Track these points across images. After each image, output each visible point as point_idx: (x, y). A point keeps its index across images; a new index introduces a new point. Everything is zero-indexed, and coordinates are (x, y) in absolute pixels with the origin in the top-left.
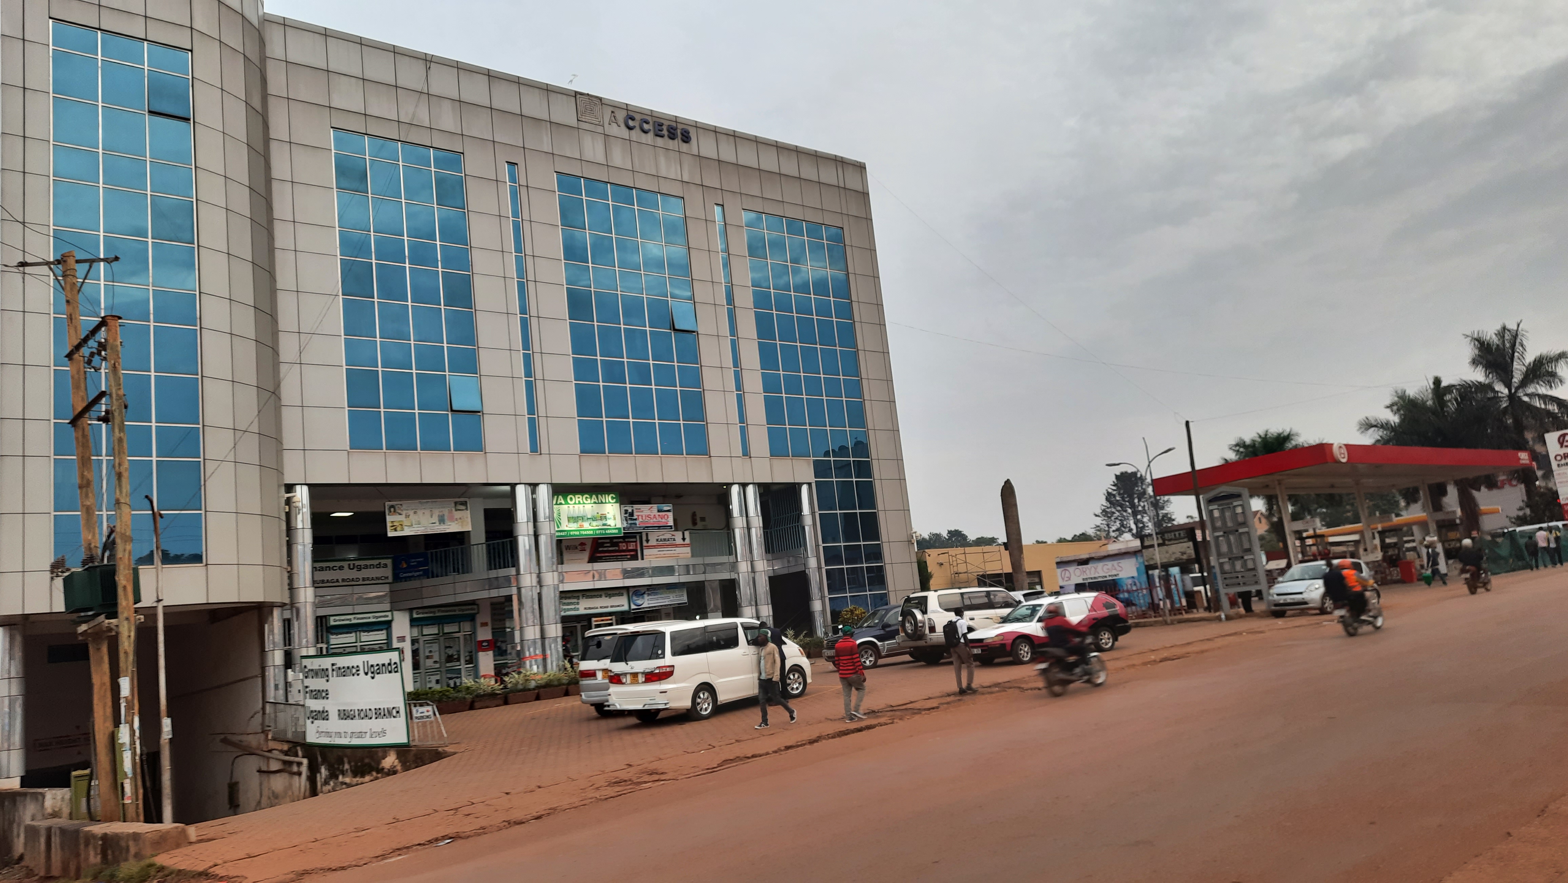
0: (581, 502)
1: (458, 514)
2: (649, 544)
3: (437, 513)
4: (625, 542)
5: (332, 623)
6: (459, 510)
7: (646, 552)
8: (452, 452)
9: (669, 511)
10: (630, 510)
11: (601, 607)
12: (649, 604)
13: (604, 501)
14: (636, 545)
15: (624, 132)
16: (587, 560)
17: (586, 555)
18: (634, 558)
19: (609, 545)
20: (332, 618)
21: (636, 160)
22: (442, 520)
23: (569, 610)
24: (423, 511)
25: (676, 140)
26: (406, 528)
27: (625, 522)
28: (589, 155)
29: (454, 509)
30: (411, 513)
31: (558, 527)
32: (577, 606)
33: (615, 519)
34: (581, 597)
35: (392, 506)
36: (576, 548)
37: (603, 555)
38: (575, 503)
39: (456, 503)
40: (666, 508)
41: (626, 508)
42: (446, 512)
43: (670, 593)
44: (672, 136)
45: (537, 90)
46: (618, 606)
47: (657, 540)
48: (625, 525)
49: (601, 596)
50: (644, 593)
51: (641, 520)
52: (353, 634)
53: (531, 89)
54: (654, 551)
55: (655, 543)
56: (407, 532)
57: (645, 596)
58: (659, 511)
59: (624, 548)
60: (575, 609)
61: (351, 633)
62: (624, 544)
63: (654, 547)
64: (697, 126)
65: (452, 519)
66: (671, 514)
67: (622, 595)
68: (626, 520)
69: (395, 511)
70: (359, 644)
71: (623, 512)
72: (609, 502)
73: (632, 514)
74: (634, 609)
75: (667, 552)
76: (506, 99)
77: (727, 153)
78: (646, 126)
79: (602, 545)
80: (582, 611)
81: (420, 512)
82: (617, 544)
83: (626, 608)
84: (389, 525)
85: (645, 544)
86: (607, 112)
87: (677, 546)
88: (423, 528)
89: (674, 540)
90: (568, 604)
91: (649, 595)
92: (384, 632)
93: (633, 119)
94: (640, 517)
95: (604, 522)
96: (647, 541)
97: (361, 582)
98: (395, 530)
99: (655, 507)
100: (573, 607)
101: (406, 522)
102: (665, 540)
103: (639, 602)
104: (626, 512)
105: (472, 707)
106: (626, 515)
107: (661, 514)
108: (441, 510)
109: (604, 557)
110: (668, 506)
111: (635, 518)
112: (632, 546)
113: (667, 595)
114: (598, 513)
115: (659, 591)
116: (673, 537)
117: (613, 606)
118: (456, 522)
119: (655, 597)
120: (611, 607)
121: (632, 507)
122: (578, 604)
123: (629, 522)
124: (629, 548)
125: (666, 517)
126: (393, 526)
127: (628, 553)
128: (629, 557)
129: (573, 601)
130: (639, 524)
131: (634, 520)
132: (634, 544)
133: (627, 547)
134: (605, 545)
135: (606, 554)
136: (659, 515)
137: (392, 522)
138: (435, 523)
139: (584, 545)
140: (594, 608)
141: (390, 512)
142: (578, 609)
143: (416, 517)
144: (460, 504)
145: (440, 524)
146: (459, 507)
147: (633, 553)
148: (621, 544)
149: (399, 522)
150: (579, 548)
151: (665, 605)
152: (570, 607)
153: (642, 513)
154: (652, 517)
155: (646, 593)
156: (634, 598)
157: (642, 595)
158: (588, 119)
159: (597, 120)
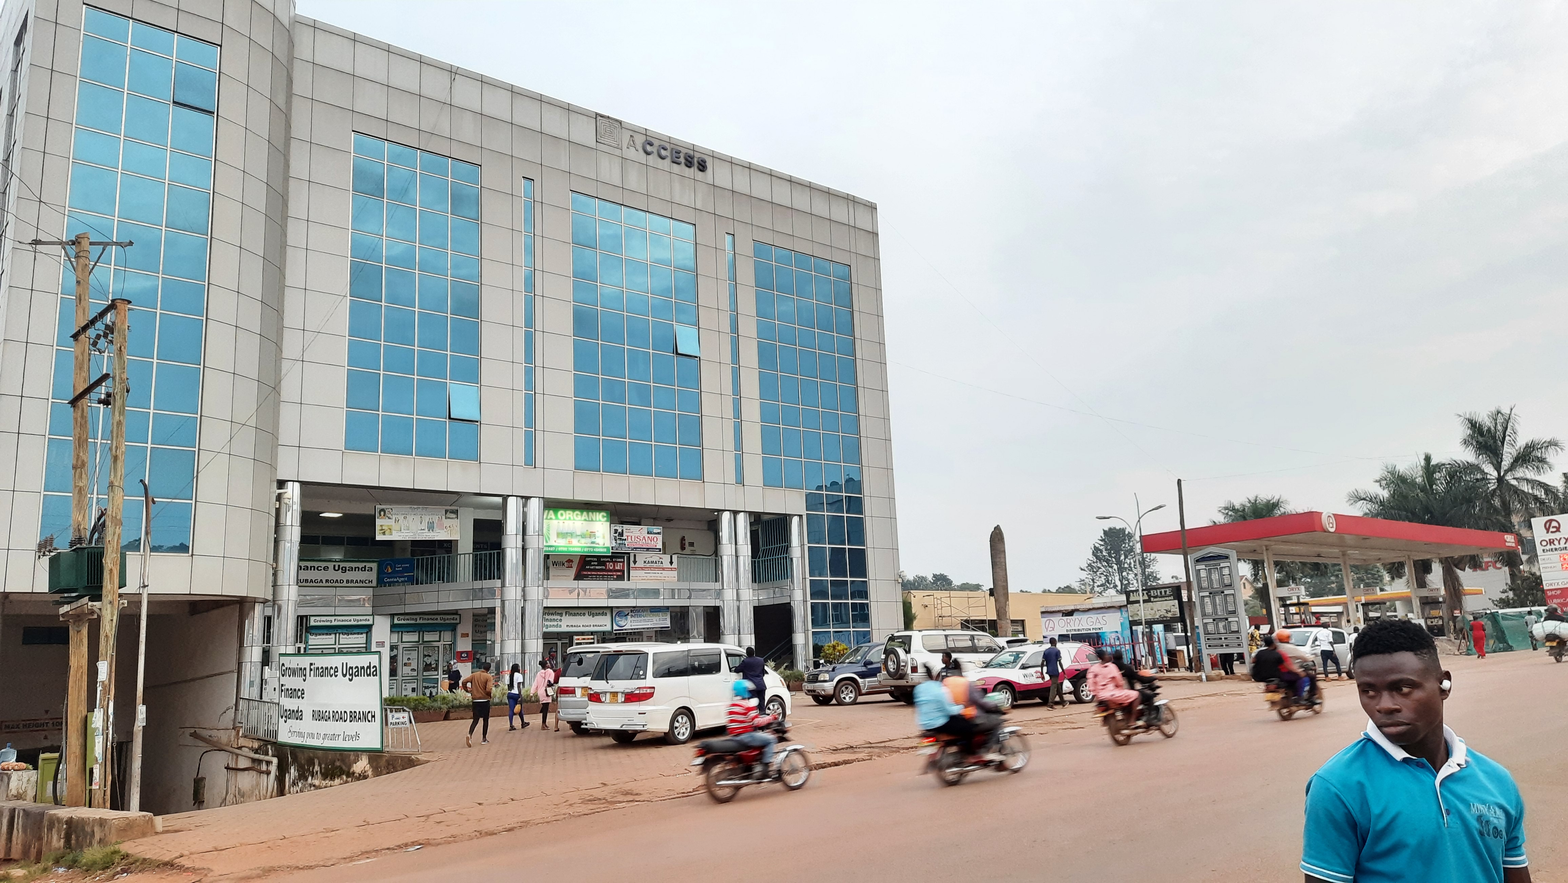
0: (572, 518)
1: (447, 522)
2: (636, 566)
3: (427, 519)
4: (612, 562)
5: (312, 623)
6: (449, 518)
7: (632, 573)
8: (447, 459)
9: (659, 533)
10: (620, 530)
11: (583, 626)
12: (631, 626)
13: (594, 519)
14: (624, 565)
15: (642, 157)
16: (573, 577)
17: (572, 572)
18: (621, 578)
19: (596, 563)
20: (312, 619)
21: (651, 185)
22: (431, 527)
23: (551, 626)
24: (413, 517)
25: (693, 168)
26: (394, 532)
27: (614, 542)
28: (605, 176)
29: (444, 517)
30: (401, 518)
31: (547, 542)
32: (559, 623)
33: (603, 538)
34: (564, 614)
35: (383, 510)
36: (563, 564)
37: (589, 573)
38: (565, 519)
39: (446, 511)
40: (655, 531)
41: (616, 528)
42: (435, 519)
43: (653, 615)
44: (689, 164)
45: (558, 109)
46: (601, 626)
47: (645, 562)
48: (614, 544)
49: (584, 614)
50: (628, 614)
51: (630, 540)
52: (333, 636)
53: (553, 108)
54: (641, 573)
55: (642, 565)
56: (395, 536)
57: (629, 617)
58: (648, 533)
59: (611, 568)
60: (557, 626)
61: (330, 634)
62: (611, 564)
63: (642, 568)
64: (714, 156)
65: (441, 527)
66: (660, 537)
67: (606, 615)
68: (616, 540)
69: (384, 515)
70: (337, 646)
71: (613, 531)
72: (600, 521)
73: (621, 534)
74: (615, 630)
75: (652, 574)
76: (527, 116)
77: (742, 184)
78: (663, 153)
79: (589, 563)
80: (564, 629)
81: (410, 518)
82: (604, 563)
83: (608, 628)
84: (378, 528)
85: (632, 565)
87: (664, 569)
88: (412, 534)
89: (662, 563)
90: (551, 620)
91: (632, 616)
92: (364, 635)
93: (651, 144)
94: (629, 538)
95: (593, 540)
96: (635, 562)
97: (345, 584)
98: (384, 533)
99: (645, 529)
100: (555, 623)
101: (395, 526)
102: (652, 562)
103: (622, 623)
104: (616, 531)
105: (446, 718)
106: (615, 535)
107: (650, 536)
108: (431, 517)
109: (590, 575)
110: (658, 529)
111: (624, 538)
112: (619, 566)
113: (649, 618)
114: (587, 531)
115: (642, 613)
116: (661, 560)
117: (596, 626)
118: (445, 530)
119: (638, 619)
120: (593, 626)
121: (622, 527)
122: (561, 620)
123: (618, 542)
124: (616, 568)
125: (655, 539)
126: (382, 530)
127: (614, 573)
128: (615, 577)
129: (555, 617)
130: (628, 545)
131: (623, 540)
132: (621, 564)
133: (614, 567)
134: (592, 563)
135: (593, 573)
136: (648, 537)
137: (381, 526)
138: (424, 530)
139: (572, 561)
140: (577, 626)
141: (380, 515)
142: (561, 626)
143: (406, 523)
144: (450, 512)
145: (429, 531)
146: (449, 515)
147: (619, 573)
148: (608, 564)
149: (388, 526)
150: (566, 564)
151: (648, 628)
152: (552, 623)
153: (631, 534)
154: (641, 539)
155: (630, 614)
156: (617, 618)
157: (625, 616)
158: (607, 141)
159: (616, 143)
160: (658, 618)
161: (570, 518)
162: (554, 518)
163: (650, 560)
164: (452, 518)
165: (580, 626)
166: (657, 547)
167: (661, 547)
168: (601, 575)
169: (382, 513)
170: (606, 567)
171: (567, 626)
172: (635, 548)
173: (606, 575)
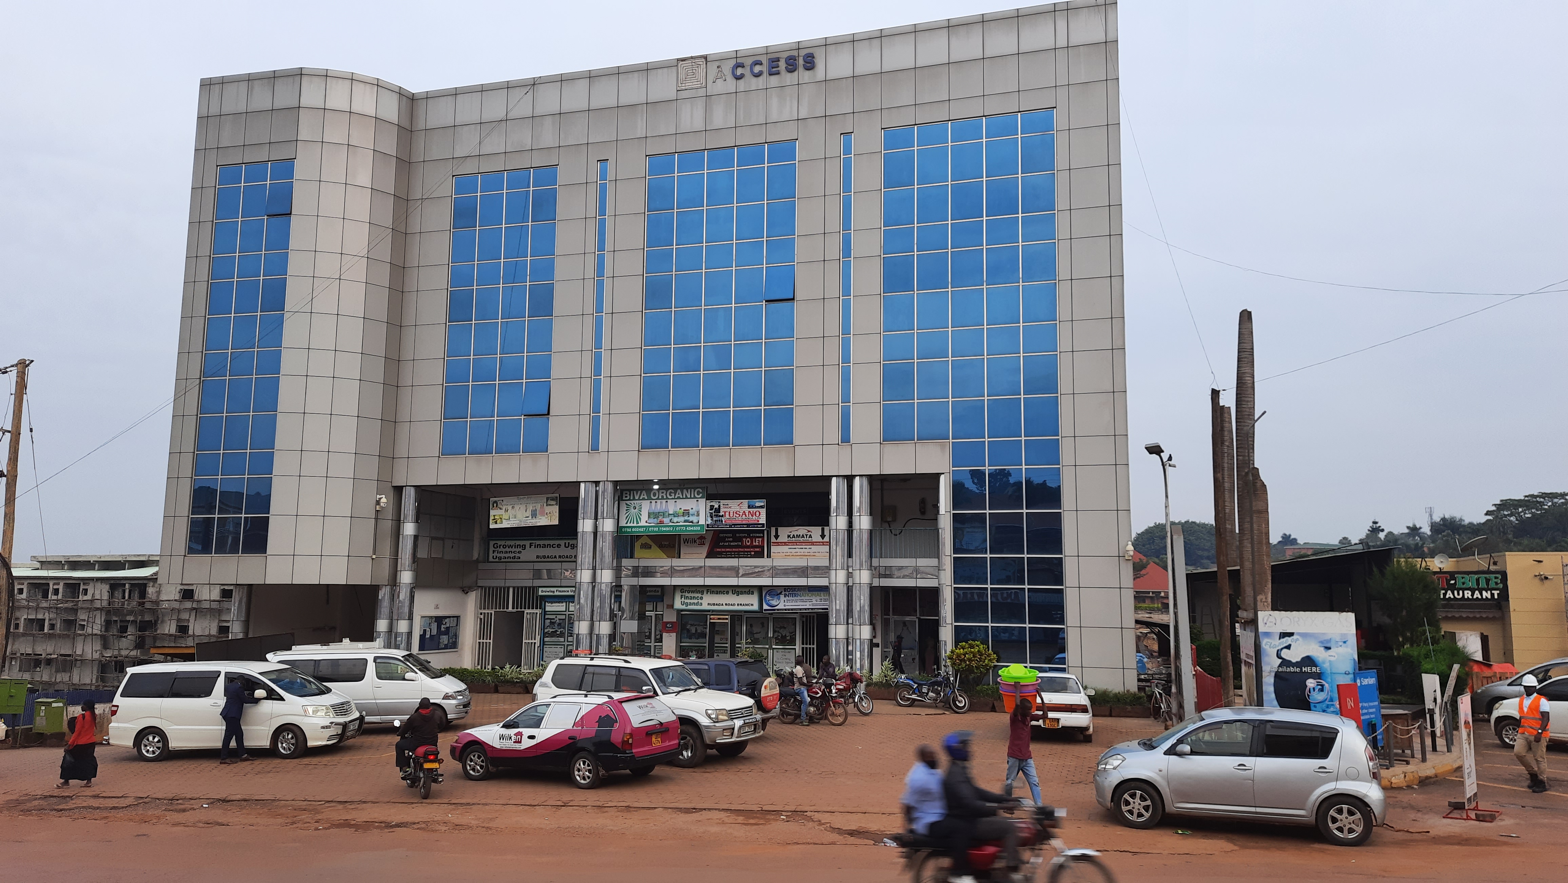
0: (665, 497)
1: (548, 509)
2: (778, 541)
3: (530, 508)
4: (750, 537)
5: (540, 593)
6: (550, 505)
7: (774, 549)
8: (521, 454)
9: (762, 507)
10: (716, 506)
11: (726, 604)
13: (689, 498)
14: (763, 541)
15: (731, 85)
16: (705, 555)
17: (704, 550)
18: (760, 555)
19: (731, 539)
20: (540, 589)
21: (741, 113)
22: (534, 515)
23: (691, 604)
24: (520, 506)
25: (796, 73)
26: (504, 521)
27: (709, 519)
28: (685, 126)
29: (545, 504)
30: (510, 507)
32: (700, 601)
33: (698, 515)
34: (705, 593)
35: (496, 502)
37: (723, 550)
38: (658, 499)
39: (547, 499)
40: (757, 504)
41: (712, 504)
42: (538, 506)
43: (812, 595)
44: (792, 66)
45: (636, 74)
46: (747, 605)
47: (789, 536)
48: (709, 522)
49: (728, 593)
50: (781, 593)
51: (727, 516)
52: (564, 604)
53: (630, 75)
54: (785, 549)
55: (786, 540)
56: (505, 525)
57: (782, 596)
58: (749, 507)
59: (748, 544)
60: (697, 604)
61: (562, 602)
62: (748, 539)
63: (785, 544)
64: (826, 44)
65: (543, 514)
66: (763, 511)
67: (753, 594)
68: (712, 517)
69: (497, 506)
70: (567, 613)
71: (708, 507)
72: (695, 497)
73: (718, 510)
74: (765, 610)
75: (799, 550)
76: (605, 96)
77: (868, 63)
78: (757, 69)
79: (723, 540)
80: (705, 607)
81: (517, 507)
82: (740, 539)
83: (756, 607)
84: (492, 518)
85: (773, 540)
86: (713, 68)
87: (813, 543)
88: (518, 522)
89: (810, 537)
90: (691, 598)
91: (785, 595)
93: (742, 66)
94: (727, 514)
95: (686, 518)
96: (777, 537)
98: (496, 523)
99: (745, 502)
100: (696, 601)
101: (505, 516)
102: (798, 536)
103: (774, 603)
104: (712, 507)
106: (710, 511)
107: (751, 510)
108: (534, 505)
109: (724, 552)
110: (761, 502)
111: (721, 514)
112: (757, 541)
113: (808, 598)
114: (680, 509)
115: (799, 593)
116: (809, 533)
117: (741, 605)
118: (546, 516)
119: (793, 599)
120: (738, 605)
121: (719, 502)
122: (702, 598)
123: (715, 519)
124: (754, 544)
125: (758, 513)
126: (495, 519)
127: (752, 550)
128: (753, 553)
129: (696, 595)
130: (725, 522)
131: (720, 516)
132: (760, 539)
133: (752, 542)
134: (727, 540)
135: (727, 550)
136: (749, 512)
137: (494, 516)
138: (528, 517)
139: (704, 538)
140: (719, 605)
141: (493, 507)
142: (701, 604)
143: (513, 512)
144: (552, 500)
145: (532, 518)
146: (550, 502)
147: (758, 550)
148: (744, 539)
149: (500, 515)
150: (697, 541)
151: (805, 609)
152: (692, 601)
153: (728, 510)
154: (741, 514)
155: (783, 593)
156: (767, 597)
157: (778, 595)
158: (689, 85)
159: (699, 83)
160: (818, 598)
161: (662, 496)
162: (646, 498)
163: (795, 533)
164: (553, 505)
165: (722, 605)
166: (760, 522)
167: (765, 522)
168: (736, 552)
169: (495, 505)
170: (742, 543)
171: (709, 604)
172: (733, 525)
173: (742, 552)
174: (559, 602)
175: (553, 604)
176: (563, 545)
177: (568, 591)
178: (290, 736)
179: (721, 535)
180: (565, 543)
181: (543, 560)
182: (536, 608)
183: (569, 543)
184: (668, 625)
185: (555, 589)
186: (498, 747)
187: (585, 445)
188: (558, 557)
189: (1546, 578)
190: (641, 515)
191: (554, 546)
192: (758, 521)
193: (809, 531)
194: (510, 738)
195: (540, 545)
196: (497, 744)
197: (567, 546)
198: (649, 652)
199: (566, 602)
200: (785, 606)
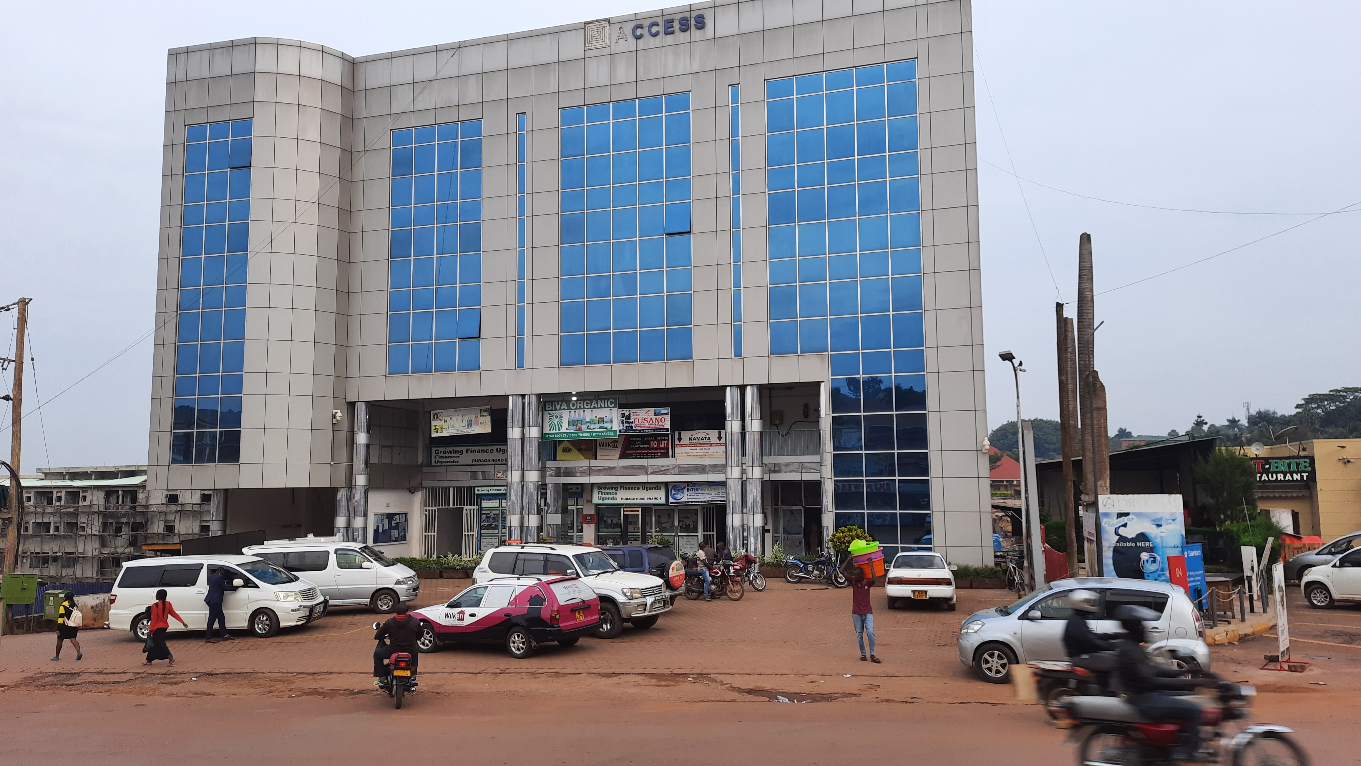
0: (582, 407)
1: (481, 419)
2: (681, 443)
3: (466, 418)
4: (656, 440)
5: (477, 492)
6: (483, 416)
7: (677, 450)
8: (457, 372)
9: (666, 414)
10: (627, 414)
11: (637, 499)
13: (603, 406)
14: (668, 444)
15: (631, 44)
16: (618, 456)
17: (617, 452)
18: (666, 455)
19: (640, 443)
20: (477, 489)
21: (641, 68)
22: (469, 425)
23: (606, 499)
24: (457, 417)
25: (689, 32)
26: (444, 430)
27: (621, 425)
28: (592, 81)
29: (479, 415)
30: (448, 419)
31: (559, 430)
32: (615, 496)
33: (612, 422)
34: (619, 489)
35: (436, 414)
36: (609, 445)
38: (576, 409)
39: (481, 411)
40: (662, 412)
41: (623, 412)
42: (473, 417)
43: (711, 489)
44: (685, 26)
45: (548, 37)
46: (655, 499)
47: (690, 439)
48: (621, 428)
49: (638, 489)
50: (684, 488)
51: (637, 423)
52: (498, 501)
53: (543, 38)
54: (687, 449)
55: (688, 442)
56: (445, 433)
57: (685, 491)
58: (655, 414)
59: (655, 446)
60: (612, 499)
61: (496, 500)
62: (655, 442)
63: (687, 445)
64: (713, 7)
65: (477, 423)
66: (668, 418)
67: (660, 489)
68: (623, 424)
69: (437, 418)
70: (500, 509)
71: (620, 415)
72: (608, 407)
73: (629, 418)
74: (671, 503)
75: (698, 450)
76: (521, 56)
78: (654, 29)
79: (634, 442)
80: (619, 501)
81: (454, 418)
82: (648, 442)
83: (663, 501)
84: (433, 428)
85: (677, 442)
86: (615, 29)
87: (711, 445)
88: (456, 431)
89: (709, 439)
90: (607, 494)
91: (688, 490)
93: (642, 27)
94: (637, 420)
95: (601, 425)
96: (680, 439)
98: (437, 432)
99: (652, 410)
100: (611, 496)
101: (445, 426)
102: (698, 439)
103: (679, 496)
104: (623, 415)
106: (622, 419)
107: (657, 417)
108: (469, 416)
109: (635, 453)
110: (666, 409)
111: (631, 421)
112: (663, 444)
113: (708, 492)
114: (596, 417)
115: (700, 487)
116: (708, 436)
117: (650, 499)
118: (480, 425)
119: (695, 492)
120: (648, 499)
121: (629, 411)
122: (616, 494)
123: (626, 425)
124: (660, 446)
125: (663, 420)
126: (436, 429)
127: (658, 451)
128: (659, 454)
129: (611, 491)
130: (635, 427)
131: (630, 423)
132: (666, 442)
133: (658, 445)
134: (636, 443)
135: (637, 451)
136: (656, 418)
137: (435, 426)
138: (464, 426)
139: (617, 442)
140: (631, 499)
141: (434, 418)
142: (616, 499)
143: (451, 422)
144: (484, 411)
145: (468, 427)
146: (483, 413)
147: (663, 451)
148: (652, 442)
149: (440, 425)
150: (611, 445)
151: (706, 501)
152: (608, 496)
153: (637, 417)
154: (649, 420)
155: (686, 488)
156: (673, 492)
157: (681, 489)
158: (595, 45)
159: (604, 43)
160: (717, 492)
161: (580, 406)
162: (566, 408)
163: (696, 436)
164: (485, 416)
165: (634, 499)
166: (665, 427)
167: (669, 427)
168: (645, 453)
169: (436, 417)
170: (650, 445)
171: (622, 499)
172: (642, 430)
173: (650, 453)
174: (493, 500)
175: (488, 501)
176: (495, 451)
177: (501, 490)
178: (265, 618)
179: (632, 439)
180: (497, 449)
181: (478, 463)
182: (474, 505)
183: (500, 448)
184: (587, 518)
185: (489, 488)
186: (444, 624)
187: (512, 364)
188: (491, 460)
189: (1349, 461)
190: (562, 423)
191: (487, 451)
192: (664, 426)
193: (707, 434)
194: (454, 616)
195: (475, 450)
196: (443, 621)
197: (499, 450)
198: (572, 541)
199: (499, 499)
200: (688, 499)
